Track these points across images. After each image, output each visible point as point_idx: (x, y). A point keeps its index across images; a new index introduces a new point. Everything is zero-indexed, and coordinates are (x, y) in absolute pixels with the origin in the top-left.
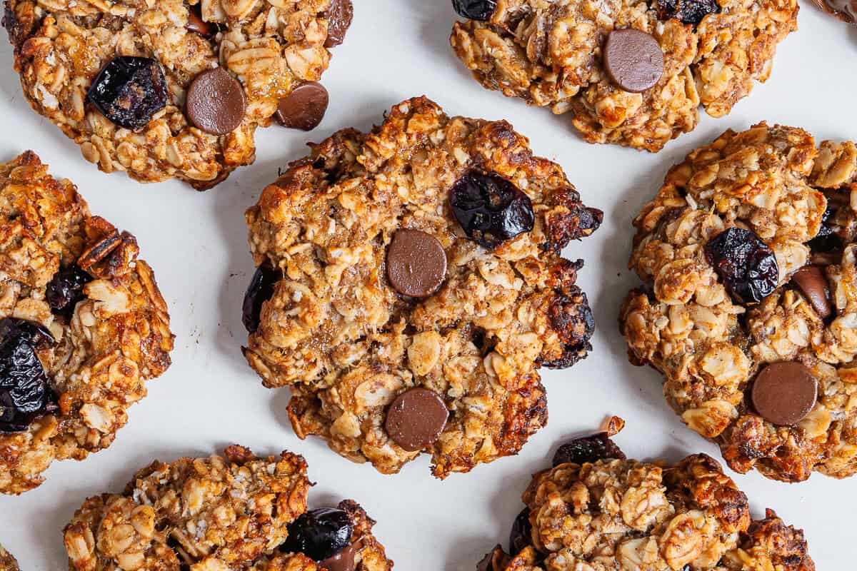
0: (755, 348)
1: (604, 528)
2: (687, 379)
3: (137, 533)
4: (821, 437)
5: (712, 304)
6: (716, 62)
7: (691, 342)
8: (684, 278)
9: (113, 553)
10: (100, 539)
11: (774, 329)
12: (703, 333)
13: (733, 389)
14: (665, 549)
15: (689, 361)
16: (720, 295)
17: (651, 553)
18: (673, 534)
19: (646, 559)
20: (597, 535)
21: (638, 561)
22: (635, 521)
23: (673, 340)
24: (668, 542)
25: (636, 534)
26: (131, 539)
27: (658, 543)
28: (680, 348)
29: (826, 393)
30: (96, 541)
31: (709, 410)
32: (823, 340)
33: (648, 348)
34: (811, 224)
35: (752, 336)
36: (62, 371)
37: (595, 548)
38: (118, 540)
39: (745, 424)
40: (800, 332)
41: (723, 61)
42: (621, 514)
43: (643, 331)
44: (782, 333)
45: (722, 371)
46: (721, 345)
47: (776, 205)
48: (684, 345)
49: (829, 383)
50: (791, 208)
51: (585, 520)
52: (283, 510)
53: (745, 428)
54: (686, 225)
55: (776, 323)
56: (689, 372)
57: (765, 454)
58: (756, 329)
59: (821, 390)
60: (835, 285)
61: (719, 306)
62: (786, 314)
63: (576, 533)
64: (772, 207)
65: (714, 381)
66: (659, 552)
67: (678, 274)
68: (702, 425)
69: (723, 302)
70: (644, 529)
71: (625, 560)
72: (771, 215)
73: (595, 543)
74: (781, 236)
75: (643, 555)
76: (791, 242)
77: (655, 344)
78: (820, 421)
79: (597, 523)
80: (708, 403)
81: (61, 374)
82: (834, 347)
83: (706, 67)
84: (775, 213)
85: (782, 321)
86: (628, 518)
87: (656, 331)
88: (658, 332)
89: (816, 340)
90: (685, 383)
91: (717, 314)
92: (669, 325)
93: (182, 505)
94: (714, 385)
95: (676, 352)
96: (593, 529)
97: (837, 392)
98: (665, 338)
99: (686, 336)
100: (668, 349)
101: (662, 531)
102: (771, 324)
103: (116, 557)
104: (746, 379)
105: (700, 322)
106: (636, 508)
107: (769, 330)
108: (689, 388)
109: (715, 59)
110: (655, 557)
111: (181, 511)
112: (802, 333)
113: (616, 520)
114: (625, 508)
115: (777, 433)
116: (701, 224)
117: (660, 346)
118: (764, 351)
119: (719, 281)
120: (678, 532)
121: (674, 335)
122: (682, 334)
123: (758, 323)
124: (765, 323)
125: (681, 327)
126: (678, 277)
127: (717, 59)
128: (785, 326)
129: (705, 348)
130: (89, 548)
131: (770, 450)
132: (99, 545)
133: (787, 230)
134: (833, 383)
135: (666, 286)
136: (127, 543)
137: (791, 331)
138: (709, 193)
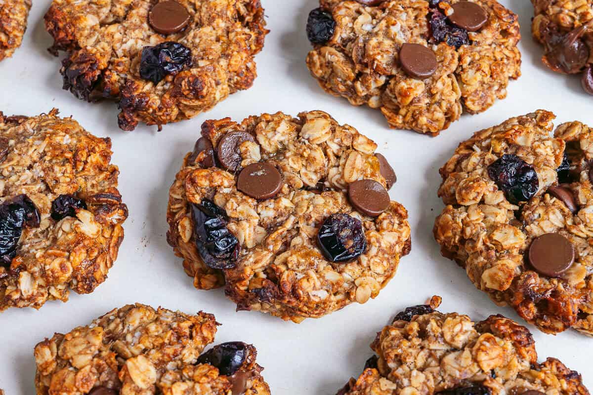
0: (528, 227)
1: (430, 345)
2: (483, 248)
3: (89, 343)
4: (581, 283)
5: (496, 203)
6: (470, 70)
7: (483, 225)
8: (475, 185)
9: (69, 355)
10: (61, 347)
11: (540, 215)
12: (491, 219)
13: (515, 252)
14: (477, 354)
15: (483, 235)
16: (500, 197)
17: (466, 358)
18: (482, 344)
19: (463, 364)
20: (426, 351)
21: (457, 366)
22: (453, 339)
23: (471, 224)
24: (479, 349)
25: (455, 349)
26: (84, 346)
27: (471, 352)
28: (477, 229)
29: (581, 254)
30: (58, 349)
31: (500, 266)
32: (574, 223)
33: (455, 235)
34: (557, 157)
35: (526, 221)
36: (29, 245)
37: (425, 363)
38: (75, 346)
39: (526, 276)
40: (557, 217)
41: (474, 69)
42: (442, 335)
43: (450, 223)
44: (545, 217)
45: (506, 239)
46: (505, 225)
47: (532, 143)
48: (479, 226)
49: (582, 249)
50: (542, 145)
51: (417, 341)
52: (197, 333)
53: (526, 279)
54: (474, 159)
55: (540, 211)
56: (484, 244)
57: (543, 295)
58: (528, 216)
59: (577, 254)
60: (577, 192)
61: (501, 204)
62: (547, 206)
63: (410, 350)
64: (529, 144)
65: (502, 246)
66: (472, 358)
67: (472, 183)
68: (496, 281)
69: (502, 202)
70: (460, 345)
71: (448, 367)
72: (529, 150)
73: (425, 357)
74: (538, 163)
75: (461, 362)
76: (545, 167)
77: (459, 230)
78: (579, 273)
79: (426, 343)
80: (499, 262)
81: (27, 246)
82: (582, 226)
83: (464, 73)
84: (532, 148)
85: (545, 210)
86: (448, 337)
87: (459, 221)
88: (460, 221)
89: (569, 222)
90: (481, 252)
91: (500, 209)
92: (468, 216)
93: (123, 327)
94: (502, 249)
95: (474, 231)
96: (422, 348)
97: (588, 254)
98: (466, 224)
99: (480, 222)
100: (468, 231)
101: (473, 344)
102: (537, 212)
103: (72, 358)
104: (524, 246)
105: (489, 213)
106: (453, 329)
107: (536, 216)
108: (484, 254)
109: (470, 68)
110: (469, 362)
111: (123, 329)
112: (559, 218)
113: (439, 340)
114: (445, 329)
115: (550, 282)
116: (484, 158)
117: (463, 231)
118: (535, 230)
119: (499, 189)
120: (485, 343)
121: (471, 221)
122: (477, 220)
123: (528, 212)
124: (533, 212)
125: (476, 216)
126: (472, 185)
127: (471, 68)
128: (546, 213)
129: (494, 227)
130: (52, 354)
131: (546, 292)
132: (60, 352)
133: (541, 158)
134: (585, 249)
135: (464, 191)
136: (80, 348)
137: (551, 216)
138: (488, 141)
